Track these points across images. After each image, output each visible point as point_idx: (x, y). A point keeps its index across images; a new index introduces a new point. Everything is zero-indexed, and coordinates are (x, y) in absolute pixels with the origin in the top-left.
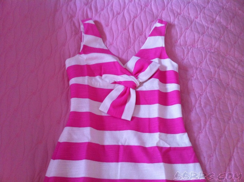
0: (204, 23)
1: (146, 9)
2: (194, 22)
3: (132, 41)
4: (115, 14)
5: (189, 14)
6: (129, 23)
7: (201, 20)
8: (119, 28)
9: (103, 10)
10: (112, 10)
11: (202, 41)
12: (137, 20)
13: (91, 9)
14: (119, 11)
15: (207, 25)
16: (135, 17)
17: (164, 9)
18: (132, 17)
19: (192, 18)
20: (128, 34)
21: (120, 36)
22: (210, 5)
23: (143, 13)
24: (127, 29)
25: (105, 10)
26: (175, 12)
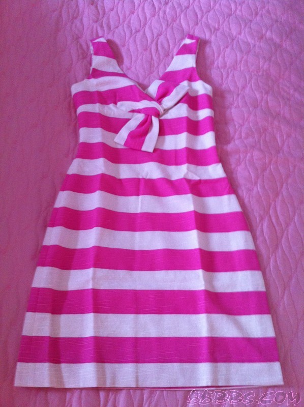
0: (249, 40)
1: (173, 25)
2: (236, 39)
3: (156, 65)
4: (133, 31)
5: (230, 29)
6: (152, 43)
7: (246, 37)
8: (139, 49)
9: (117, 27)
10: (129, 27)
11: (247, 61)
12: (162, 38)
13: (102, 26)
14: (138, 28)
15: (253, 42)
16: (159, 35)
17: (197, 24)
18: (155, 35)
19: (234, 34)
20: (150, 56)
21: (140, 58)
22: (259, 18)
23: (169, 30)
24: (149, 49)
25: (120, 27)
26: (211, 27)
